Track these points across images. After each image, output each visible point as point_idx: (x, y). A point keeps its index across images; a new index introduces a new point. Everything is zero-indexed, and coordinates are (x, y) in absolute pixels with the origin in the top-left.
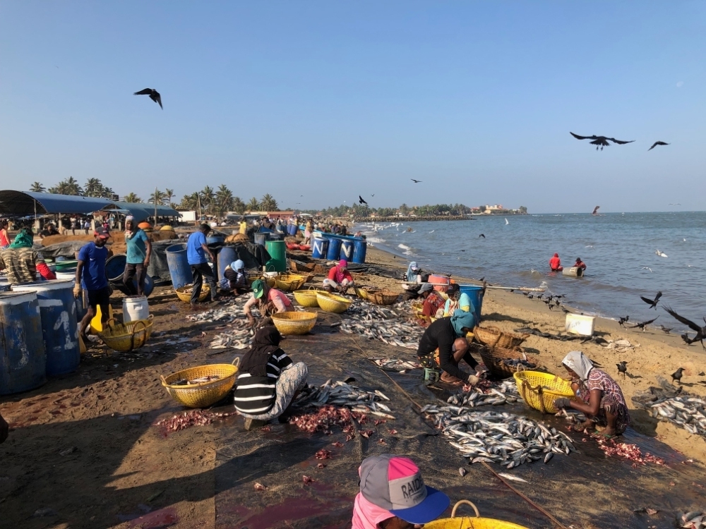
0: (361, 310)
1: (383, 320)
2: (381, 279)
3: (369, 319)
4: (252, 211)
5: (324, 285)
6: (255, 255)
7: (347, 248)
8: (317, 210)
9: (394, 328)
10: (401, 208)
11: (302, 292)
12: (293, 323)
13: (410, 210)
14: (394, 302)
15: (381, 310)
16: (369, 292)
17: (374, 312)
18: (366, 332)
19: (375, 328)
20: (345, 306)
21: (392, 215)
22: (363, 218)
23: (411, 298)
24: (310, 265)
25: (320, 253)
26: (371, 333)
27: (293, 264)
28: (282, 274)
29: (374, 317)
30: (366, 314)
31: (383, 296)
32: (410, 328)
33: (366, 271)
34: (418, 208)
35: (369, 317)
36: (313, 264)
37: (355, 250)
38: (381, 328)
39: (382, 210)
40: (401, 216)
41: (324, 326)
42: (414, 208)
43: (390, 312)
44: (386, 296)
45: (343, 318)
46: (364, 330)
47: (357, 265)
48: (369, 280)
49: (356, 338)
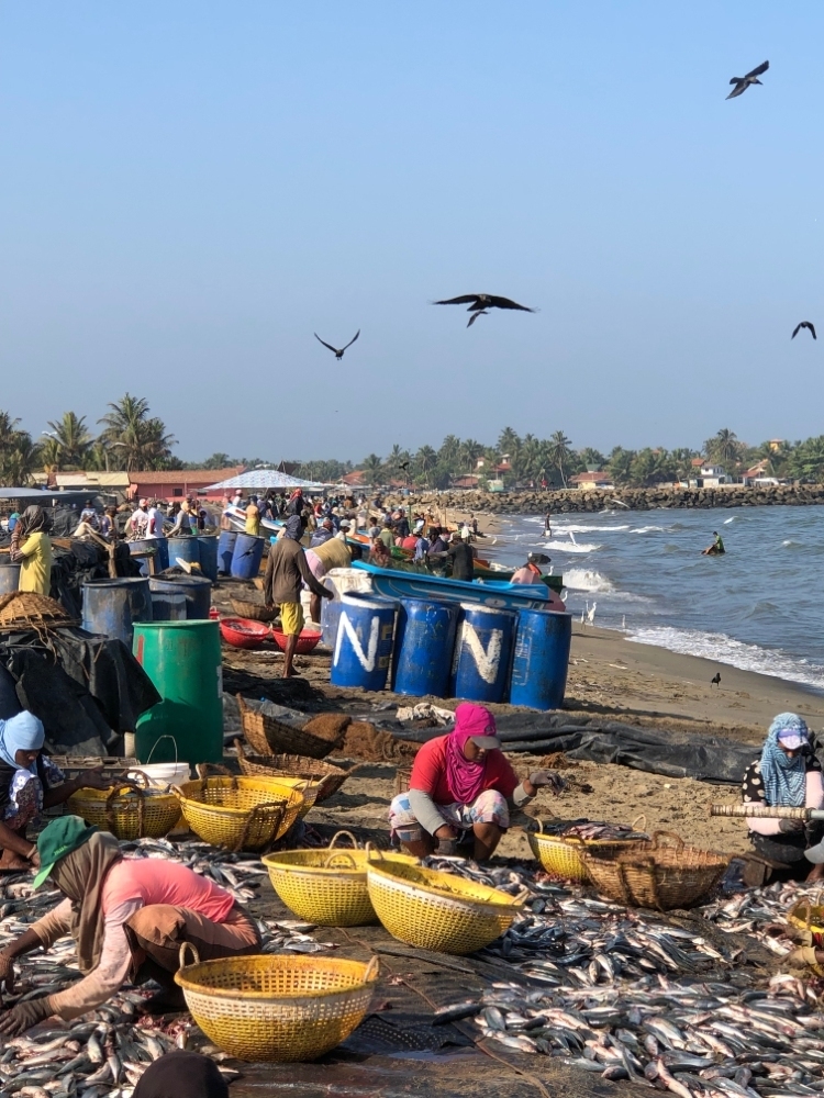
0: (564, 937)
1: (666, 989)
2: (640, 781)
3: (601, 980)
4: (61, 469)
5: (394, 823)
6: (92, 688)
7: (485, 642)
8: (342, 460)
9: (716, 1026)
10: (709, 446)
11: (302, 861)
12: (272, 1011)
13: (751, 456)
14: (706, 898)
15: (652, 936)
16: (594, 851)
17: (622, 947)
18: (594, 1046)
19: (632, 1028)
20: (493, 921)
21: (673, 479)
22: (546, 496)
23: (780, 876)
24: (323, 725)
25: (367, 664)
26: (617, 1054)
27: (254, 724)
28: (210, 771)
29: (620, 972)
30: (585, 957)
31: (656, 870)
32: (785, 1022)
33: (573, 745)
34: (786, 447)
35: (601, 969)
36: (339, 718)
37: (523, 650)
38: (660, 1025)
39: (627, 459)
40: (711, 484)
41: (403, 1017)
42: (767, 448)
43: (690, 946)
44: (671, 871)
45: (489, 979)
46: (586, 1035)
47: (531, 719)
48: (587, 790)
49: (552, 1075)
